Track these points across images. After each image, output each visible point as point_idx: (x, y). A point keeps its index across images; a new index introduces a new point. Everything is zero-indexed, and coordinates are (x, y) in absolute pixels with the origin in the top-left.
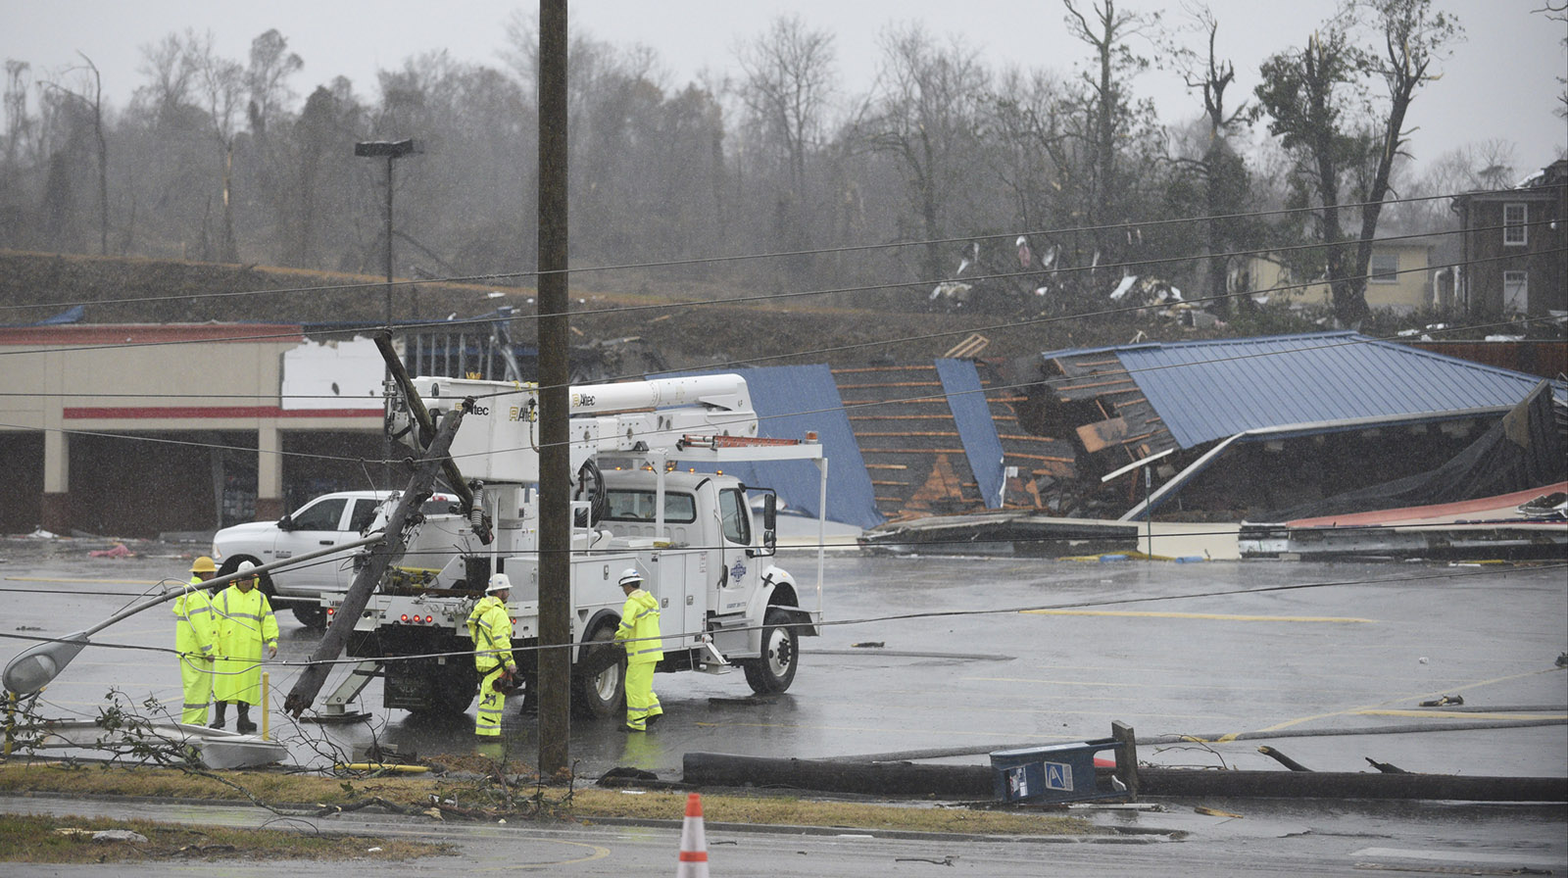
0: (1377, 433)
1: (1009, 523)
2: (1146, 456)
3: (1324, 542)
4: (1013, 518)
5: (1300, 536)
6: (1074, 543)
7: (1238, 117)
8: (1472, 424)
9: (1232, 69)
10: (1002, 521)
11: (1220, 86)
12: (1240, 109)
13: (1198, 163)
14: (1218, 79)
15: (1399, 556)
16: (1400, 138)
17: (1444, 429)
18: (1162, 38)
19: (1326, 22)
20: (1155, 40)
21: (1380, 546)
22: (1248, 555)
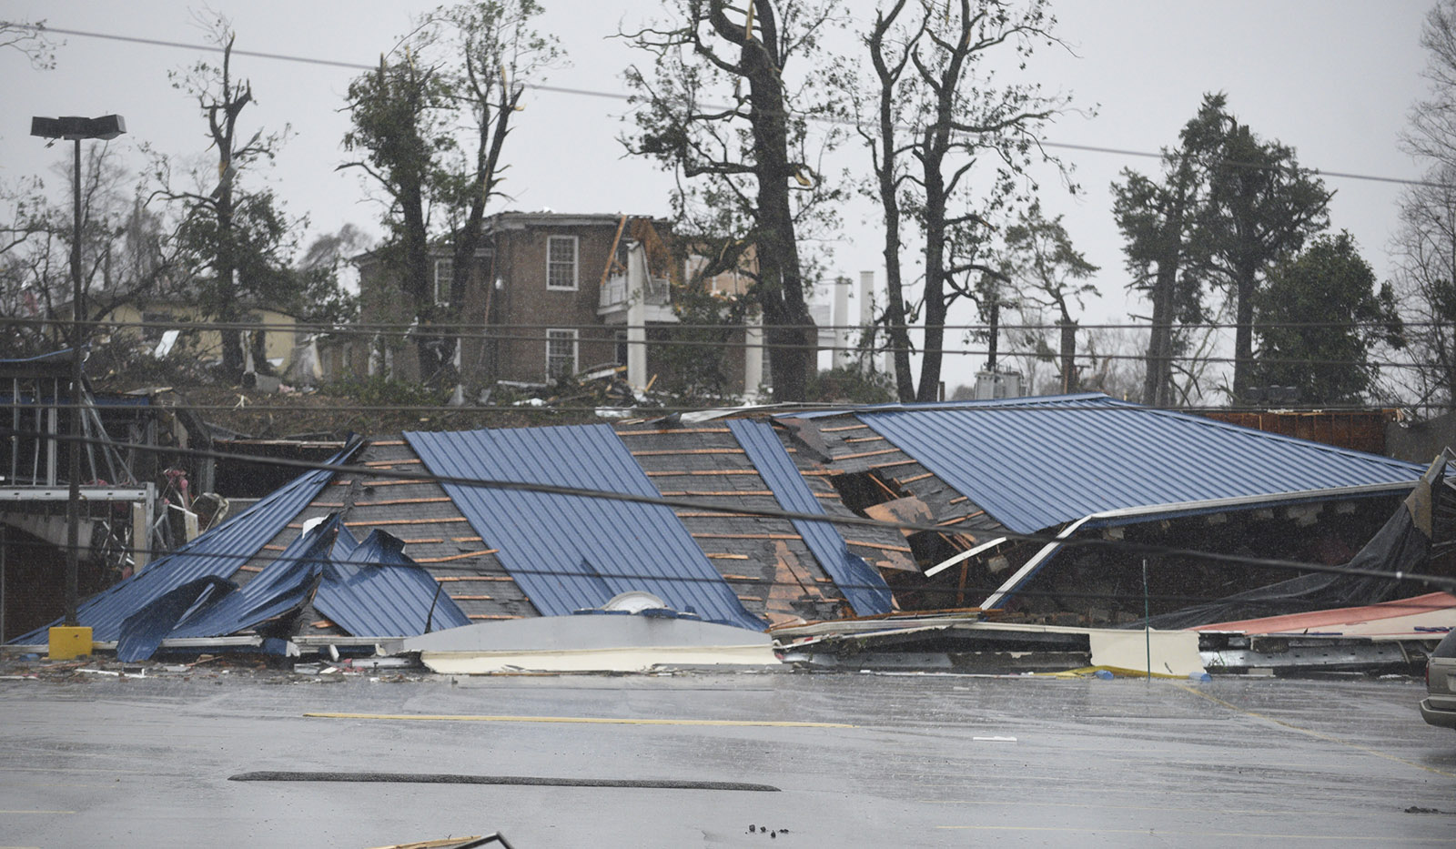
0: (1223, 519)
1: (951, 629)
2: (973, 545)
3: (1290, 653)
4: (955, 623)
5: (1267, 646)
6: (1016, 655)
7: (253, 146)
8: (1320, 509)
9: (249, 90)
10: (944, 627)
11: (233, 110)
12: (256, 137)
13: (205, 200)
14: (232, 101)
15: (1374, 672)
16: (495, 177)
17: (1292, 514)
18: (43, 51)
19: (399, 39)
20: (33, 54)
21: (1350, 659)
22: (1213, 670)
